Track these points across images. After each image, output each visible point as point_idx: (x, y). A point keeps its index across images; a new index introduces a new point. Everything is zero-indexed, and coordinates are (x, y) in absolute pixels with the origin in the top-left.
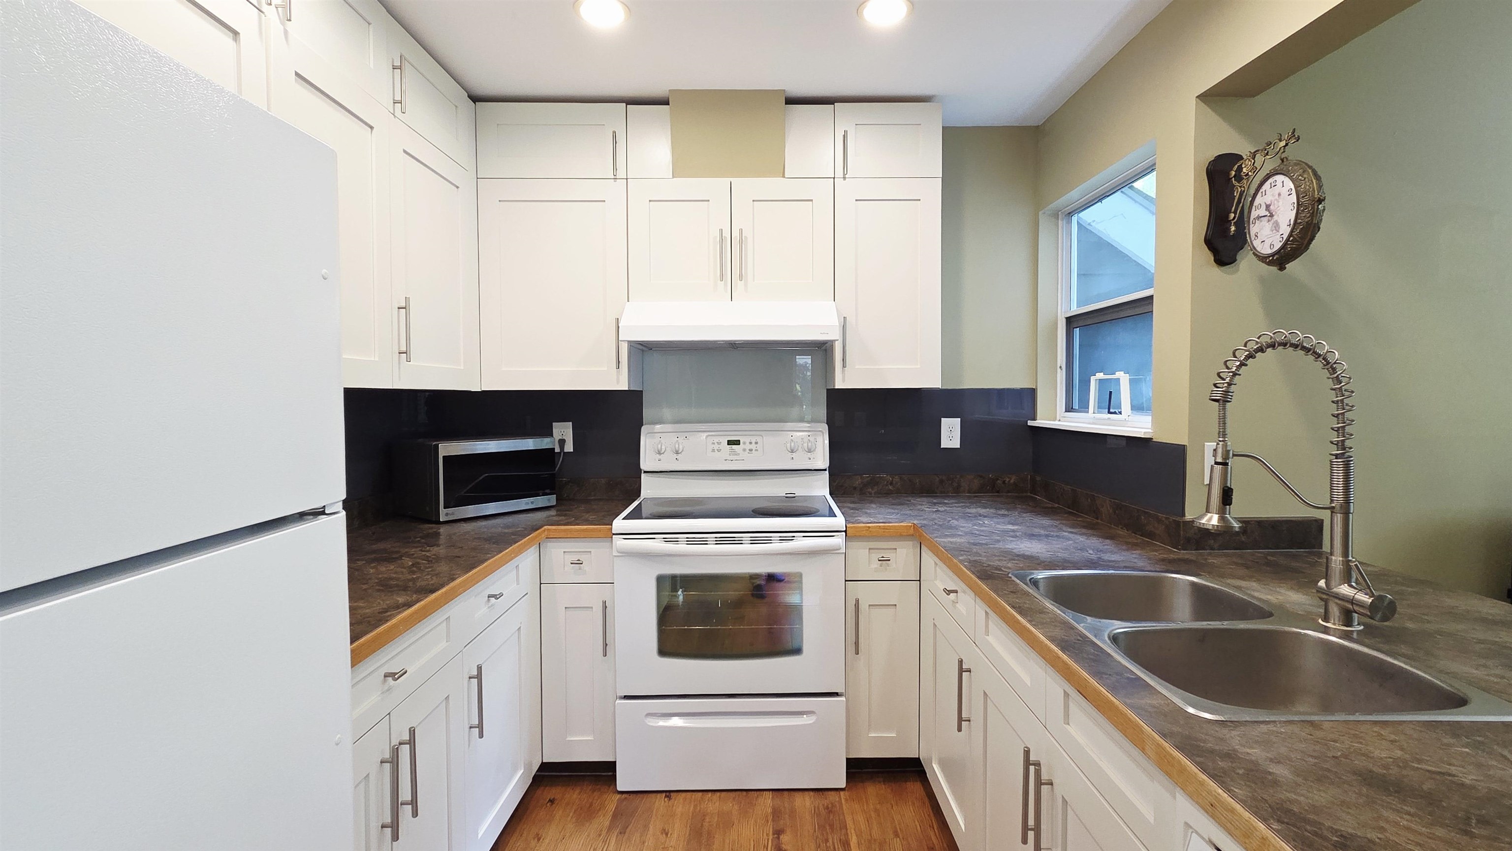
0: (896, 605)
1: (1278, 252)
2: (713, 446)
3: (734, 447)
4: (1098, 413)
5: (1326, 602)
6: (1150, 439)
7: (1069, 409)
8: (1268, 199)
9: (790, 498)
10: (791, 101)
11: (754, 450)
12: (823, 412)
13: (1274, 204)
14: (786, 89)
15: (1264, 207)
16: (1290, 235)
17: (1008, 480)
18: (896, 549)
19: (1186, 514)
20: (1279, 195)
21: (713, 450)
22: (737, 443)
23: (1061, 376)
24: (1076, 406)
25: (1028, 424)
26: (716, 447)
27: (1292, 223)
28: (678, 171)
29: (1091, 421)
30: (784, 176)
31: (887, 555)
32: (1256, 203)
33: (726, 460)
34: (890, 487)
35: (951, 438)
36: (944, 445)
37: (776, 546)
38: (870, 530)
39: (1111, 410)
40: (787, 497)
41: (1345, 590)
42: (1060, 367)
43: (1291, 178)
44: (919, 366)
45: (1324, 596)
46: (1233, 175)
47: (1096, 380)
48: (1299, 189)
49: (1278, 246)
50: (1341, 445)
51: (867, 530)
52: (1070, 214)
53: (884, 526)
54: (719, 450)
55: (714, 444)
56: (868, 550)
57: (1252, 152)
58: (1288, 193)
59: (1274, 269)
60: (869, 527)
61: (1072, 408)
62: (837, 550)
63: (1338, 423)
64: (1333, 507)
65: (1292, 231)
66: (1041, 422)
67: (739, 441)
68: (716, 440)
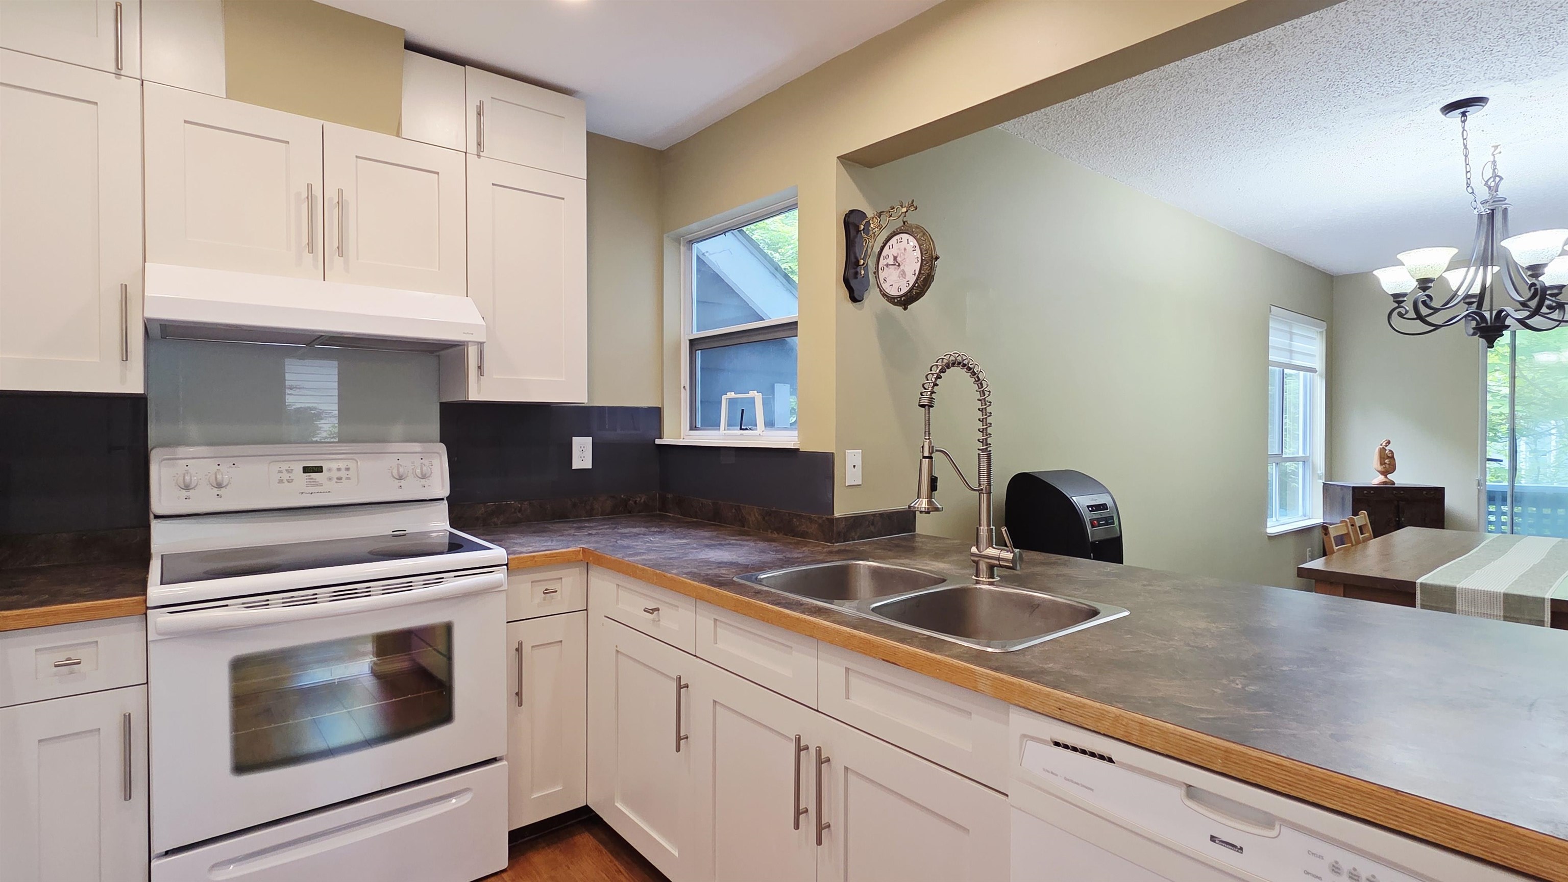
0: (561, 641)
1: (905, 295)
2: (280, 475)
3: (313, 475)
4: (728, 430)
5: (977, 563)
6: (795, 451)
7: (693, 427)
8: (894, 252)
9: (399, 535)
10: (411, 46)
11: (344, 479)
12: (435, 428)
13: (901, 256)
14: (407, 30)
15: (891, 258)
16: (916, 282)
17: (638, 499)
18: (561, 578)
19: (835, 512)
20: (905, 249)
21: (281, 481)
22: (319, 470)
23: (685, 396)
24: (699, 425)
25: (656, 443)
26: (286, 476)
27: (917, 272)
28: (234, 91)
29: (721, 437)
30: (398, 134)
31: (551, 587)
32: (884, 254)
33: (302, 493)
34: (519, 515)
35: (583, 458)
36: (575, 466)
37: (419, 592)
38: (536, 559)
39: (743, 427)
40: (394, 536)
41: (992, 552)
42: (684, 387)
43: (915, 237)
44: (564, 379)
45: (976, 559)
46: (862, 228)
47: (727, 399)
48: (922, 247)
49: (905, 290)
50: (985, 442)
51: (532, 560)
52: (691, 242)
53: (551, 554)
54: (290, 481)
55: (280, 472)
56: (530, 583)
57: (879, 212)
58: (913, 249)
59: (900, 309)
60: (534, 557)
61: (696, 427)
62: (498, 587)
63: (983, 426)
64: (982, 489)
65: (917, 279)
66: (668, 439)
67: (321, 467)
68: (285, 466)
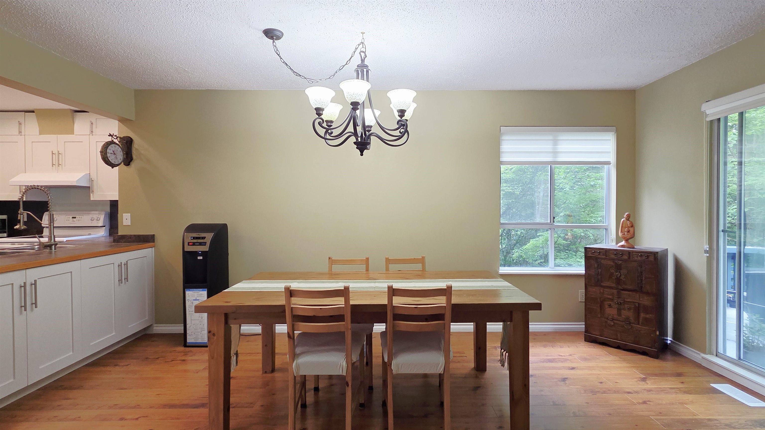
3: (74, 219)
11: (80, 220)
19: (119, 233)
21: (67, 220)
28: (41, 133)
30: (74, 134)
33: (70, 223)
55: (69, 218)
67: (76, 217)
